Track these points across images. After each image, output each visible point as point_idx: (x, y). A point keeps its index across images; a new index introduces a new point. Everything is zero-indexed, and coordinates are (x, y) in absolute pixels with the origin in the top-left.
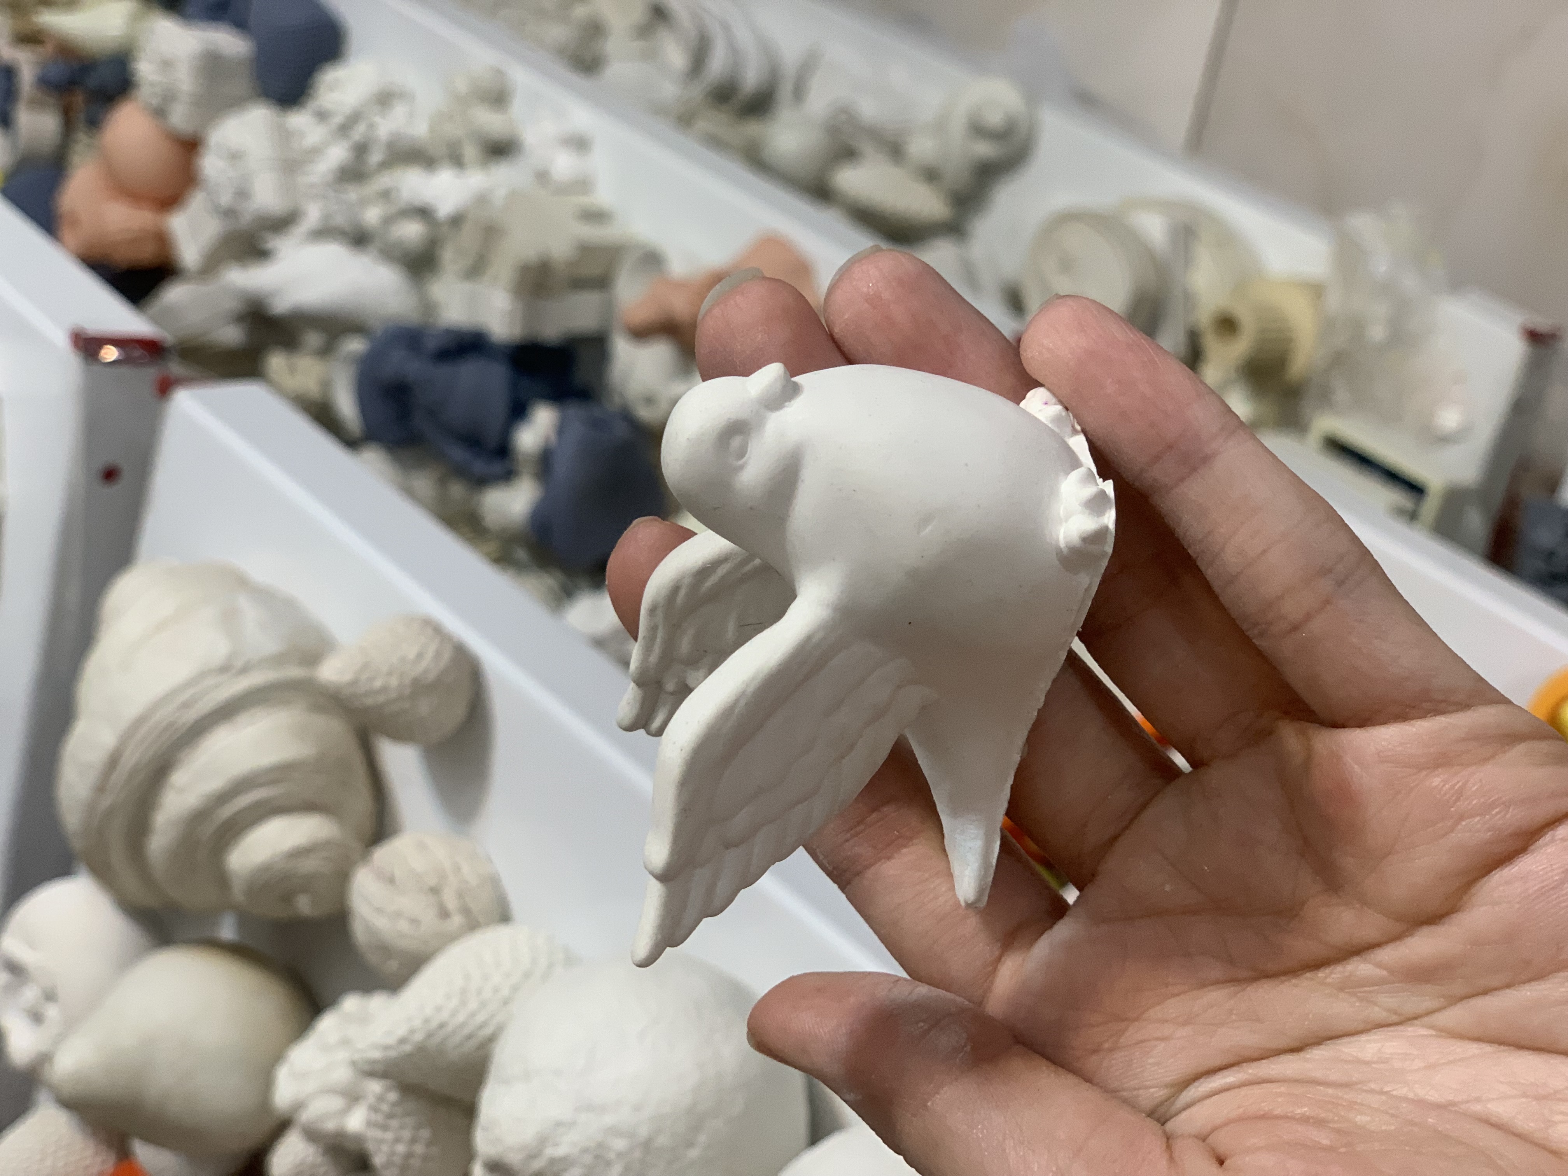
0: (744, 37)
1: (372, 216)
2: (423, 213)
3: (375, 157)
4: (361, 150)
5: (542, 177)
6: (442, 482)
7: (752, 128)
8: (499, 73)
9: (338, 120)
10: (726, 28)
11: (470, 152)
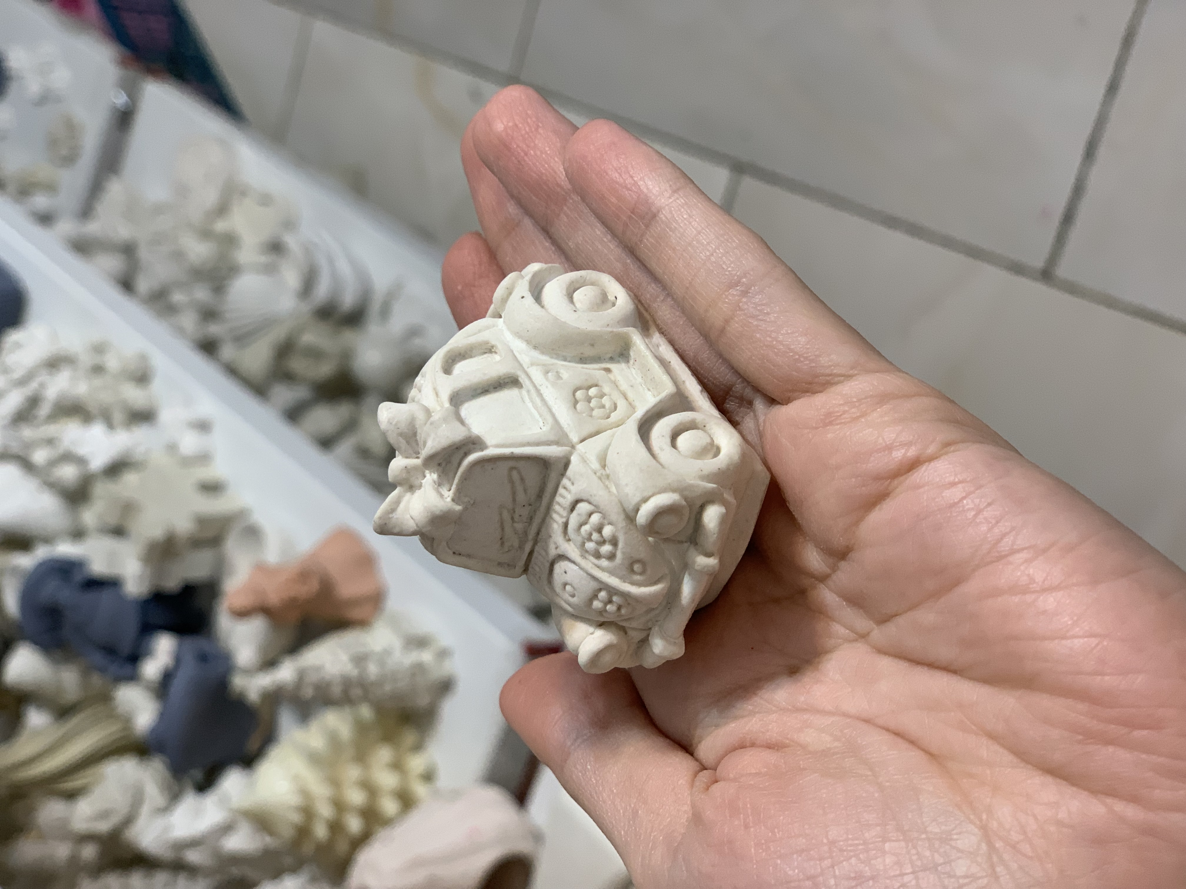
0: (344, 268)
1: (40, 456)
2: (80, 461)
3: (44, 410)
4: (34, 402)
5: (172, 448)
6: (86, 672)
7: (349, 336)
8: (143, 358)
9: (17, 375)
10: (331, 262)
11: (118, 416)
